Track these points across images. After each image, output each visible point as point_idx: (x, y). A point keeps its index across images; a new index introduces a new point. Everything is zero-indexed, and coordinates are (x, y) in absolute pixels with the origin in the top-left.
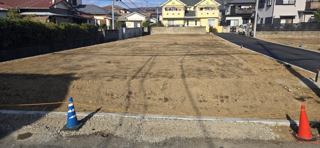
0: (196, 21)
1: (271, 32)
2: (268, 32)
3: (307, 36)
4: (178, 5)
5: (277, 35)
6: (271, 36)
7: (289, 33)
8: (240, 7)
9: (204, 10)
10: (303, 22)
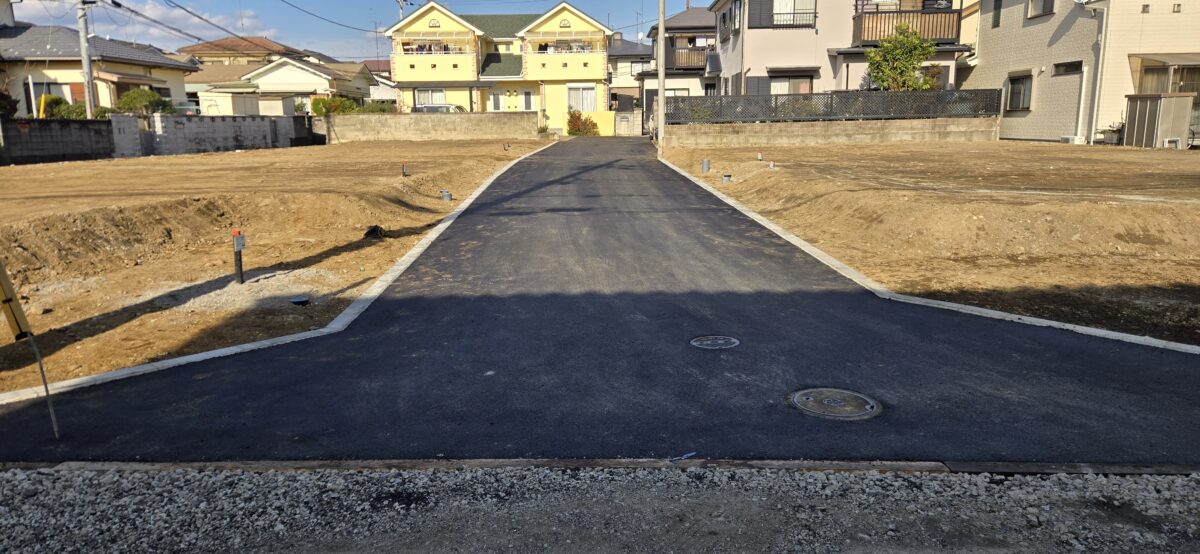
0: (528, 94)
1: (717, 127)
2: (705, 127)
3: (845, 138)
4: (450, 34)
5: (742, 137)
6: (718, 140)
7: (780, 131)
8: (692, 40)
9: (551, 50)
10: (844, 88)
